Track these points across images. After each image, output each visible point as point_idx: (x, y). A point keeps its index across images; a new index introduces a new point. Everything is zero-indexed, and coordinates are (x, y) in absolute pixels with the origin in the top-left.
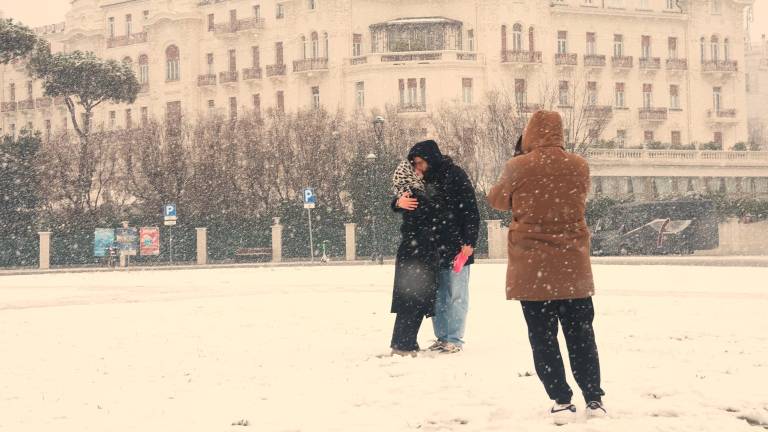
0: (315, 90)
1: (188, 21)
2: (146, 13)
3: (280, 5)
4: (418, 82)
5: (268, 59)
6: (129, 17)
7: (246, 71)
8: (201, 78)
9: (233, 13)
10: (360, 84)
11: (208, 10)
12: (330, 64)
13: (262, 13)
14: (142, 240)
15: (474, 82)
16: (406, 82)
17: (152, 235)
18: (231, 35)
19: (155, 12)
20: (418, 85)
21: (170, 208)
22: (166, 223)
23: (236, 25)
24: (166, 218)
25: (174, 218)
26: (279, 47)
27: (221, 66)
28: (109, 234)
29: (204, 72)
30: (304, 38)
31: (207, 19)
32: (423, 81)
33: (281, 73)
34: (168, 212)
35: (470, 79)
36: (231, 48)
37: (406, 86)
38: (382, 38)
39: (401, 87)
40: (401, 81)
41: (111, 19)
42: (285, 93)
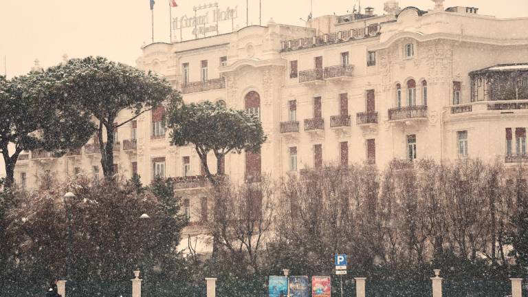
0: (410, 139)
1: (270, 68)
2: (224, 59)
3: (370, 52)
5: (357, 105)
6: (204, 63)
7: (334, 119)
8: (282, 125)
9: (318, 60)
10: (462, 134)
11: (291, 57)
12: (429, 112)
13: (351, 60)
14: (314, 288)
16: (513, 131)
17: (324, 284)
18: (317, 82)
19: (235, 59)
21: (340, 258)
22: (337, 273)
23: (320, 72)
24: (337, 268)
25: (345, 267)
26: (371, 95)
27: (305, 112)
28: (282, 282)
29: (286, 119)
30: (399, 86)
31: (289, 65)
33: (374, 121)
34: (339, 261)
36: (317, 95)
37: (514, 135)
38: (483, 87)
39: (509, 137)
40: (508, 130)
41: (185, 65)
42: (376, 141)
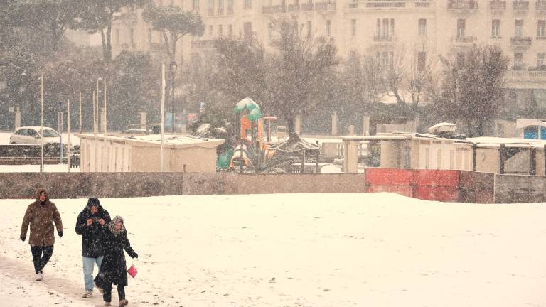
0: (329, 23)
4: (390, 21)
7: (290, 6)
8: (264, 8)
10: (354, 21)
15: (428, 21)
16: (381, 21)
20: (390, 23)
32: (393, 21)
35: (425, 20)
37: (381, 24)
39: (378, 24)
40: (379, 20)
